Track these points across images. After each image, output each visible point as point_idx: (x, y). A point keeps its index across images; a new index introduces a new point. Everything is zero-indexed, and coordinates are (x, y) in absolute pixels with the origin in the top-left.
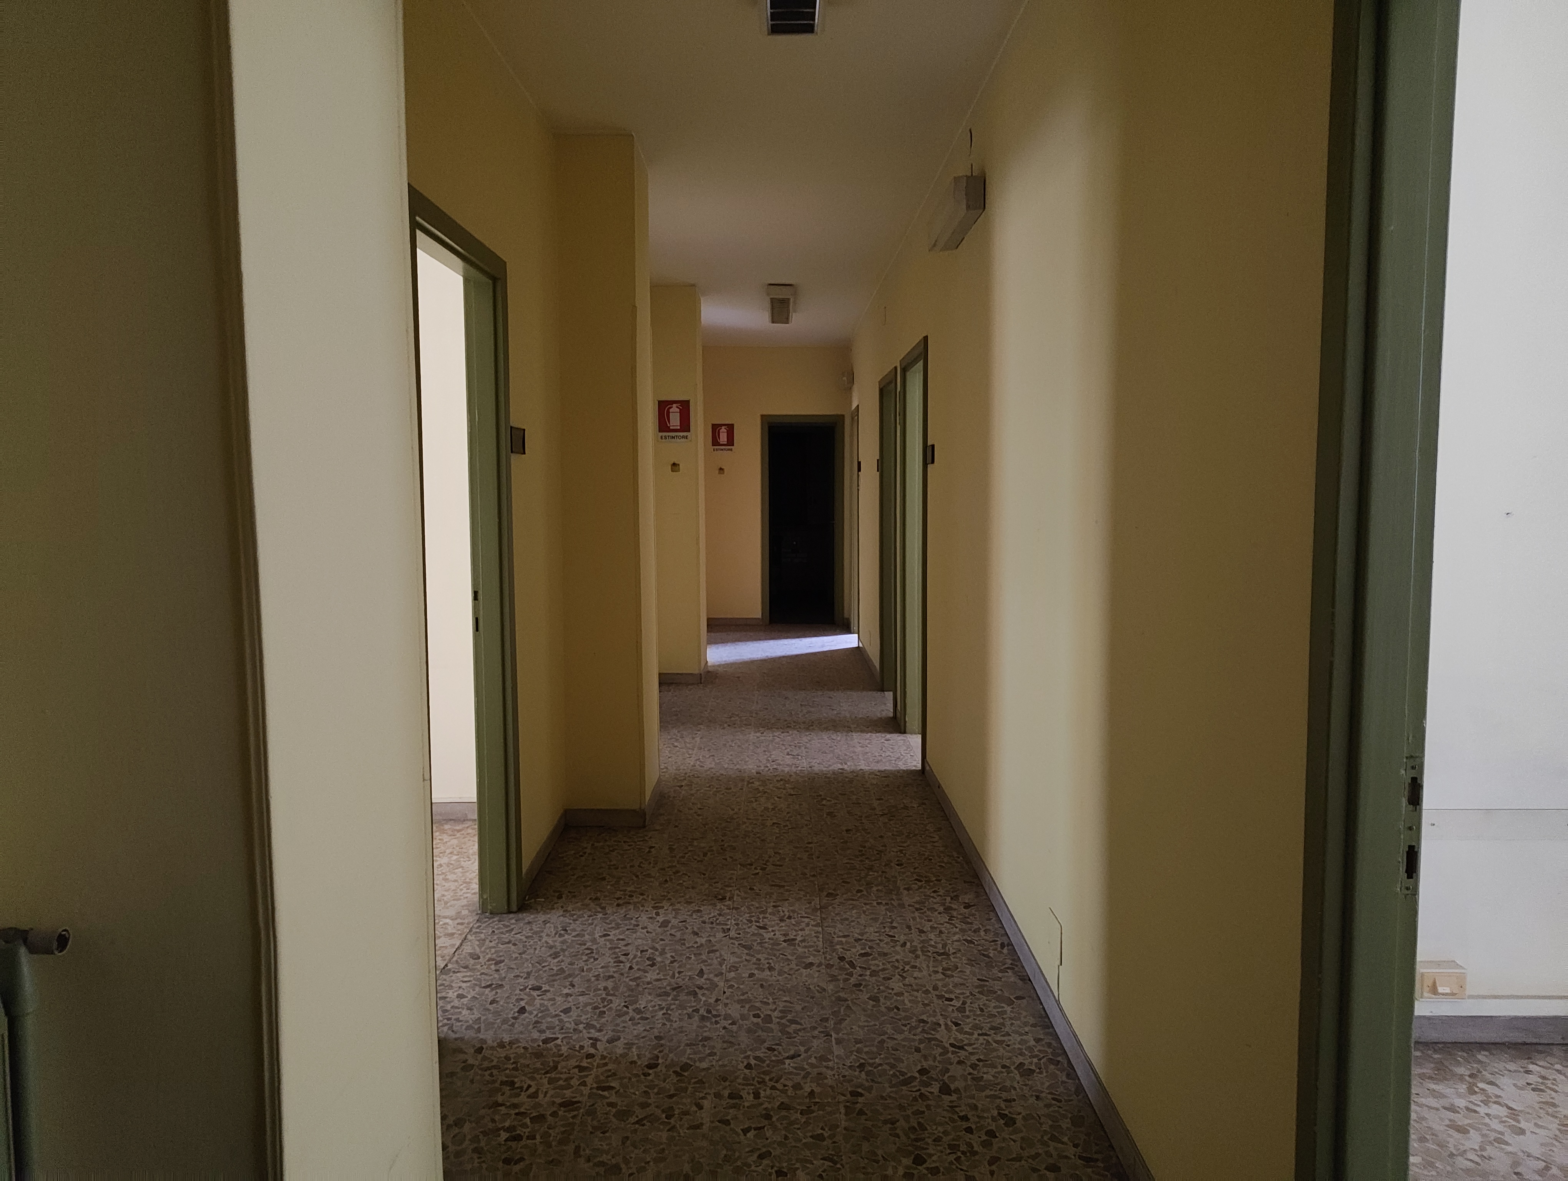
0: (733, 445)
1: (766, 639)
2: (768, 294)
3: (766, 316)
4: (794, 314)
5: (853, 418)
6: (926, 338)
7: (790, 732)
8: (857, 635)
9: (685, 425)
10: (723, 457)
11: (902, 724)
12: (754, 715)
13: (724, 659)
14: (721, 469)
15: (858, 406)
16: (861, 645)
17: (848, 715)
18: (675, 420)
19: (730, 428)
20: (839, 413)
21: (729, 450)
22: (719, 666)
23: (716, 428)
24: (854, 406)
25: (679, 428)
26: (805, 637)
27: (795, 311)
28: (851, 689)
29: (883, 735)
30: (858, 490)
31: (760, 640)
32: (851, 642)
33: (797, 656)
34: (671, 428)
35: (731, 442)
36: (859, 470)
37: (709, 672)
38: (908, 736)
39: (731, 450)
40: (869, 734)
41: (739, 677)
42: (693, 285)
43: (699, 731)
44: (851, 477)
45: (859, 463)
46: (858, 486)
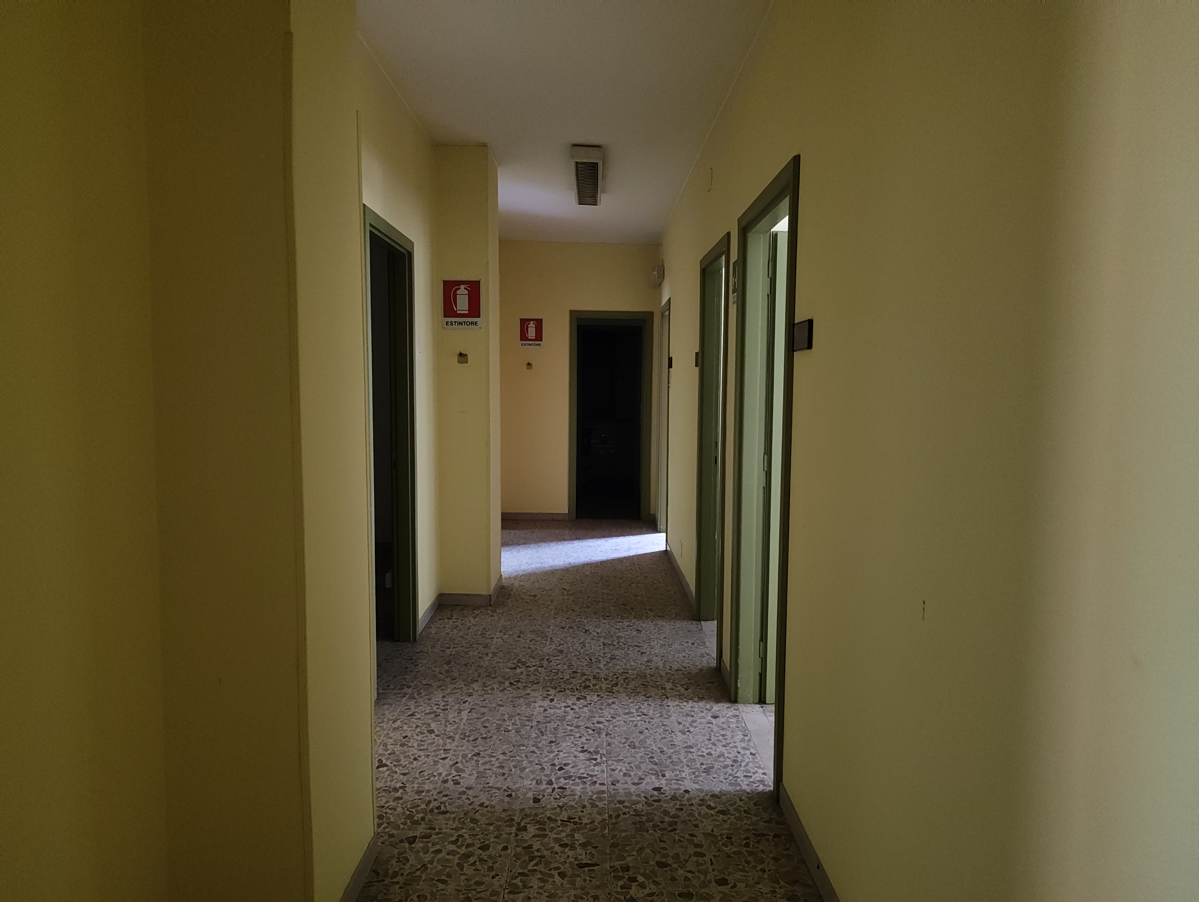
0: (542, 340)
1: (571, 539)
2: (572, 157)
3: (572, 196)
4: (602, 195)
5: (663, 314)
6: (796, 160)
7: (588, 698)
8: (664, 534)
9: (475, 310)
10: (531, 351)
11: (733, 690)
12: (545, 663)
13: (523, 568)
14: (529, 364)
15: (670, 299)
16: (668, 549)
17: (660, 664)
18: (462, 303)
19: (539, 323)
20: (648, 310)
21: (537, 345)
22: (515, 578)
23: (524, 323)
24: (664, 301)
25: (467, 312)
26: (611, 536)
27: (604, 192)
28: (662, 617)
29: (708, 707)
30: (669, 387)
31: (565, 540)
32: (658, 544)
33: (602, 563)
34: (458, 312)
35: (539, 337)
36: (670, 366)
37: (503, 587)
38: (741, 707)
39: (540, 345)
40: (691, 703)
41: (535, 596)
42: (485, 145)
43: (470, 695)
44: (660, 372)
45: (670, 360)
46: (669, 383)
